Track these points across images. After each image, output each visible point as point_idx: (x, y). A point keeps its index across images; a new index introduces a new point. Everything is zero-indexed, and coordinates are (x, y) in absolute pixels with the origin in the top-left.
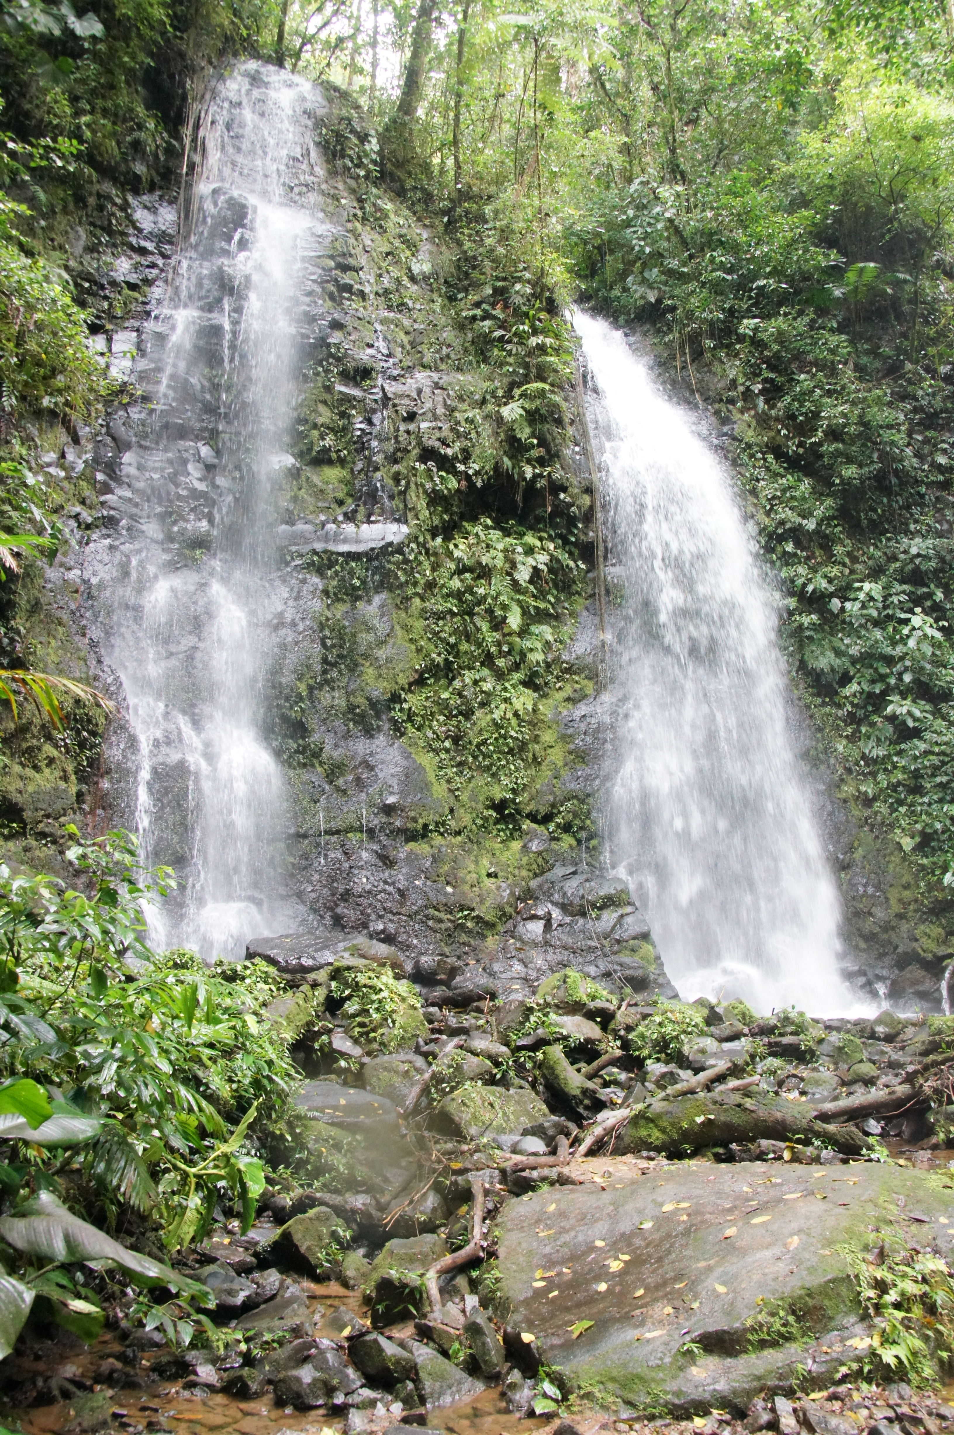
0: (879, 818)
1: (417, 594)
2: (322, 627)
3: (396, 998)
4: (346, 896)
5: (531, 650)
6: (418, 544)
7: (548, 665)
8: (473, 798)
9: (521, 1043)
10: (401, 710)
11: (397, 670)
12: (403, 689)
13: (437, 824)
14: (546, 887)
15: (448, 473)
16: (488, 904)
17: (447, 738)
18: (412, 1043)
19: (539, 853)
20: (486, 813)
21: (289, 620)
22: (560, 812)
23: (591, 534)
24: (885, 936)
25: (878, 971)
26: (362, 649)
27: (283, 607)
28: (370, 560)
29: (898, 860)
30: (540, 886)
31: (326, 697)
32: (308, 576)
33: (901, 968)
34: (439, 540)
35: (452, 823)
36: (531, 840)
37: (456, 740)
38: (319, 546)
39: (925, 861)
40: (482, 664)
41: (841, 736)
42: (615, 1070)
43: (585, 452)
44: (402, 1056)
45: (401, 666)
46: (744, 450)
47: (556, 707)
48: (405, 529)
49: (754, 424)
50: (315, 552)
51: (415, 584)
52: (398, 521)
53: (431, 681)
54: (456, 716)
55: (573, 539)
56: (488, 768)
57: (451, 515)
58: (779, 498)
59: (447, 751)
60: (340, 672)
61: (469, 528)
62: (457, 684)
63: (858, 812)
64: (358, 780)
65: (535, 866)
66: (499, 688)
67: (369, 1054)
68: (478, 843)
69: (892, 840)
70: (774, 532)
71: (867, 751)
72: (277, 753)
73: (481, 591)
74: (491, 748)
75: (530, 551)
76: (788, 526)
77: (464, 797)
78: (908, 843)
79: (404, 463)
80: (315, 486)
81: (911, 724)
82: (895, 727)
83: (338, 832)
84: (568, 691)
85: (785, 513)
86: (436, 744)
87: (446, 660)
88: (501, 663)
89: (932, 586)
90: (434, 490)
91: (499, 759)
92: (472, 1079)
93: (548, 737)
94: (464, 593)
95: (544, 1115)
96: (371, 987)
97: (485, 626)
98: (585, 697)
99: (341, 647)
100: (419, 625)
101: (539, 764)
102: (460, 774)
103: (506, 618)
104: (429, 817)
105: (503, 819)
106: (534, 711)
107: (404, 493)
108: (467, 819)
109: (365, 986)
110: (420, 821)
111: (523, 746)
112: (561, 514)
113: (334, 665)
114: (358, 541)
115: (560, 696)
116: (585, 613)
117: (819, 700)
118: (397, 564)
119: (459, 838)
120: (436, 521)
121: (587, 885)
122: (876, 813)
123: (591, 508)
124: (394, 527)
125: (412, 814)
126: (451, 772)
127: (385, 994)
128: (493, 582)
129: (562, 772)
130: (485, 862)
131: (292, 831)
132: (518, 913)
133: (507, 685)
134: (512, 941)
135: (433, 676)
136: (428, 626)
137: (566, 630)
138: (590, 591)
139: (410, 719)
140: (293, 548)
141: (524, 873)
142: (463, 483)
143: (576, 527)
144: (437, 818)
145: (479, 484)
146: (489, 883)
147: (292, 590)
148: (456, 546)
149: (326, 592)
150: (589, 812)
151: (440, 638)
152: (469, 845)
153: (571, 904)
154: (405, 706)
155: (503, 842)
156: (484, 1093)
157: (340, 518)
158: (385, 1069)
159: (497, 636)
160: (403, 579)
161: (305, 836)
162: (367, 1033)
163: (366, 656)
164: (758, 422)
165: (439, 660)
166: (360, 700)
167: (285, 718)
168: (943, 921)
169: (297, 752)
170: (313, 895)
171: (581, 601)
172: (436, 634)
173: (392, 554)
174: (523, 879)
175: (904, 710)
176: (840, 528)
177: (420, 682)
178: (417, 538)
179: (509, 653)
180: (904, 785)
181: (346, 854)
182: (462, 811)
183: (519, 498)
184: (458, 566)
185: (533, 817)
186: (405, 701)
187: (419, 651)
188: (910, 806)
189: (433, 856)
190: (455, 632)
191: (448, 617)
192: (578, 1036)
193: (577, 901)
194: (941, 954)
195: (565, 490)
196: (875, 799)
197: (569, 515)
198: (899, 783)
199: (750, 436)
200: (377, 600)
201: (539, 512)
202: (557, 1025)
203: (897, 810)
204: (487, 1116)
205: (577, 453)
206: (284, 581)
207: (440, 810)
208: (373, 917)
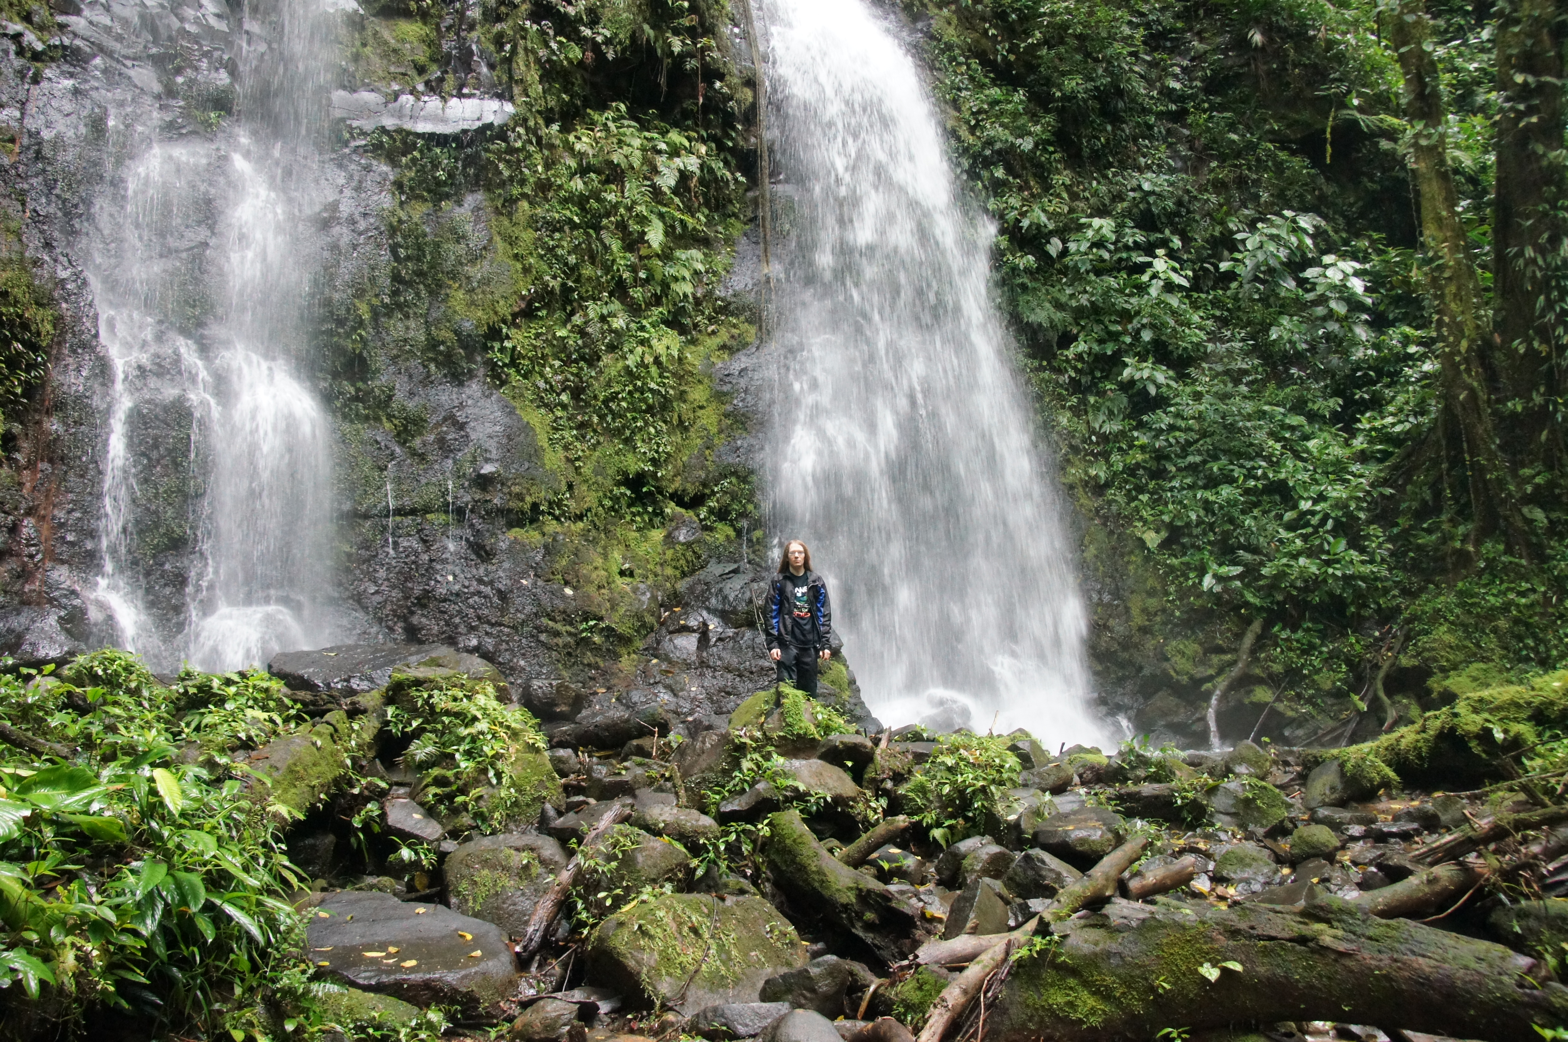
0: (1114, 508)
1: (524, 196)
2: (393, 230)
3: (502, 732)
4: (424, 600)
5: (676, 279)
6: (527, 129)
7: (698, 302)
8: (599, 470)
9: (727, 808)
10: (502, 350)
11: (497, 296)
12: (504, 322)
13: (550, 503)
14: (699, 588)
15: (569, 39)
16: (622, 611)
17: (564, 390)
18: (534, 812)
19: (688, 545)
20: (616, 491)
21: (345, 215)
22: (713, 493)
23: (753, 140)
24: (1126, 655)
25: (1118, 699)
26: (448, 265)
27: (337, 196)
28: (460, 146)
29: (1139, 560)
30: (691, 589)
31: (396, 327)
32: (375, 163)
33: (1147, 696)
34: (555, 127)
35: (572, 504)
36: (677, 528)
37: (577, 393)
38: (389, 123)
39: (1175, 561)
40: (611, 294)
41: (1063, 407)
42: (895, 851)
43: (746, 36)
44: (515, 838)
45: (502, 290)
46: (943, 52)
47: (708, 357)
48: (509, 108)
49: (955, 21)
50: (383, 130)
51: (523, 182)
52: (500, 97)
53: (543, 313)
54: (576, 361)
55: (730, 144)
56: (619, 432)
57: (572, 97)
58: (986, 112)
59: (564, 407)
60: (418, 294)
61: (596, 117)
62: (577, 319)
63: (1088, 502)
64: (441, 441)
65: (682, 562)
66: (633, 326)
67: (454, 834)
68: (607, 531)
69: (1132, 535)
70: (980, 154)
71: (1097, 426)
72: (328, 399)
73: (611, 197)
74: (624, 404)
75: (675, 152)
76: (998, 146)
77: (587, 470)
78: (1152, 539)
79: (510, 22)
80: (386, 43)
81: (1152, 390)
82: (1130, 397)
83: (413, 512)
84: (723, 336)
85: (995, 130)
86: (551, 398)
87: (563, 285)
88: (637, 293)
89: (1167, 232)
90: (549, 60)
91: (634, 419)
92: (654, 881)
93: (698, 394)
94: (587, 199)
95: (792, 944)
96: (457, 715)
97: (615, 245)
98: (745, 345)
99: (419, 260)
100: (528, 236)
101: (686, 429)
102: (582, 438)
103: (644, 233)
104: (541, 494)
105: (639, 499)
106: (680, 359)
107: (508, 61)
108: (591, 499)
109: (447, 713)
110: (528, 499)
111: (666, 404)
112: (716, 110)
113: (409, 284)
114: (444, 121)
115: (716, 341)
116: (744, 240)
117: (1036, 363)
118: (499, 153)
119: (580, 525)
120: (552, 103)
121: (755, 586)
122: (1110, 503)
123: (754, 108)
124: (495, 104)
125: (516, 489)
126: (569, 435)
127: (482, 725)
128: (627, 185)
129: (716, 441)
130: (617, 555)
131: (347, 506)
132: (662, 624)
133: (644, 322)
134: (655, 661)
135: (547, 306)
136: (539, 239)
137: (721, 259)
138: (750, 214)
139: (513, 363)
140: (355, 124)
141: (669, 571)
142: (589, 54)
143: (734, 128)
144: (551, 496)
145: (610, 56)
146: (621, 583)
147: (351, 177)
148: (578, 138)
149: (399, 185)
150: (752, 493)
151: (556, 256)
152: (593, 533)
153: (735, 612)
154: (508, 344)
155: (639, 530)
156: (679, 908)
157: (421, 87)
158: (485, 863)
159: (632, 258)
160: (506, 173)
161: (366, 516)
162: (451, 797)
163: (453, 275)
164: (959, 19)
165: (555, 284)
166: (445, 334)
167: (339, 350)
168: (1201, 635)
169: (356, 399)
170: (378, 598)
171: (739, 225)
172: (551, 250)
173: (491, 140)
174: (668, 578)
175: (1146, 374)
176: (1057, 156)
177: (528, 313)
178: (525, 120)
179: (647, 281)
180: (1144, 468)
181: (425, 542)
182: (584, 488)
183: (662, 81)
184: (580, 164)
185: (678, 498)
186: (508, 337)
187: (526, 270)
188: (1152, 494)
189: (546, 547)
190: (575, 250)
191: (566, 228)
192: (822, 792)
193: (742, 607)
194: (1198, 676)
195: (721, 77)
196: (1108, 485)
197: (725, 112)
198: (1138, 465)
199: (951, 34)
200: (471, 200)
201: (687, 104)
202: (785, 775)
203: (1136, 498)
204: (689, 955)
205: (736, 35)
206: (340, 166)
207: (556, 486)
208: (462, 629)
